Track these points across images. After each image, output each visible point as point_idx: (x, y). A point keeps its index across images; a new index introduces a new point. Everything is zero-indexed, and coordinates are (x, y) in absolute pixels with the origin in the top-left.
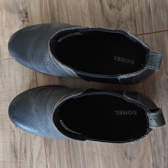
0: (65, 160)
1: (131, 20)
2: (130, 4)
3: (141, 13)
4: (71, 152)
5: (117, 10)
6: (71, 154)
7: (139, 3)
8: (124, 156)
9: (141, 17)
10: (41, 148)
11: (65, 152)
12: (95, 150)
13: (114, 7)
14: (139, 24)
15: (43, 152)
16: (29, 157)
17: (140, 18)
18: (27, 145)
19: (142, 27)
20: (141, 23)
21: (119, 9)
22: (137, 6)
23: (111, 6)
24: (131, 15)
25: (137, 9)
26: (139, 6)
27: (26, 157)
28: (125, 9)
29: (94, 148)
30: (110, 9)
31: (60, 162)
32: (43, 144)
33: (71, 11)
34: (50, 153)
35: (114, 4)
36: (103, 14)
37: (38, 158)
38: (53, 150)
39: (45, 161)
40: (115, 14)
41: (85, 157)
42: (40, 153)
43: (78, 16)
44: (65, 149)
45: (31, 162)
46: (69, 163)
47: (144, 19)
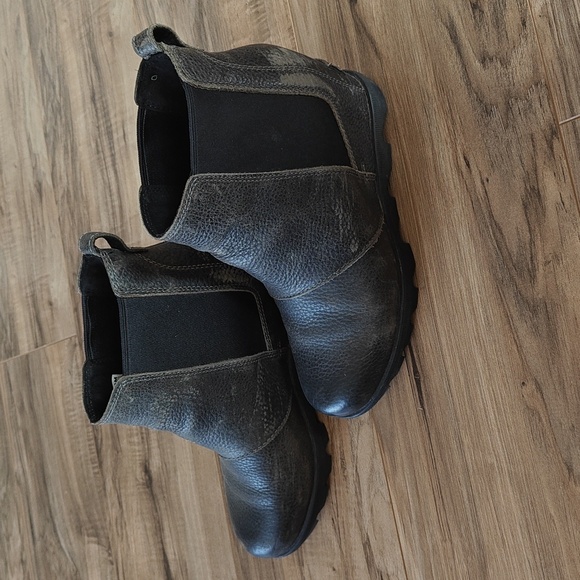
0: (428, 487)
1: (536, 85)
2: (529, 40)
3: (559, 58)
4: (438, 465)
5: (499, 65)
6: (440, 472)
7: (552, 31)
8: (567, 475)
9: (562, 69)
10: (373, 455)
11: (426, 465)
12: (491, 460)
13: (491, 59)
14: (558, 92)
15: (379, 466)
16: (351, 479)
17: (559, 75)
18: (345, 449)
19: (568, 98)
20: (563, 87)
21: (505, 63)
22: (549, 40)
23: (484, 59)
24: (536, 70)
25: (549, 52)
26: (554, 38)
27: (345, 477)
28: (520, 56)
29: (490, 454)
30: (484, 66)
31: (418, 493)
32: (377, 446)
33: (396, 94)
34: (394, 468)
35: (491, 50)
36: (469, 84)
37: (371, 481)
38: (399, 461)
39: (384, 490)
40: (498, 78)
41: (472, 479)
42: (372, 469)
43: (414, 102)
44: (423, 457)
45: (358, 493)
46: (436, 494)
47: (570, 74)
